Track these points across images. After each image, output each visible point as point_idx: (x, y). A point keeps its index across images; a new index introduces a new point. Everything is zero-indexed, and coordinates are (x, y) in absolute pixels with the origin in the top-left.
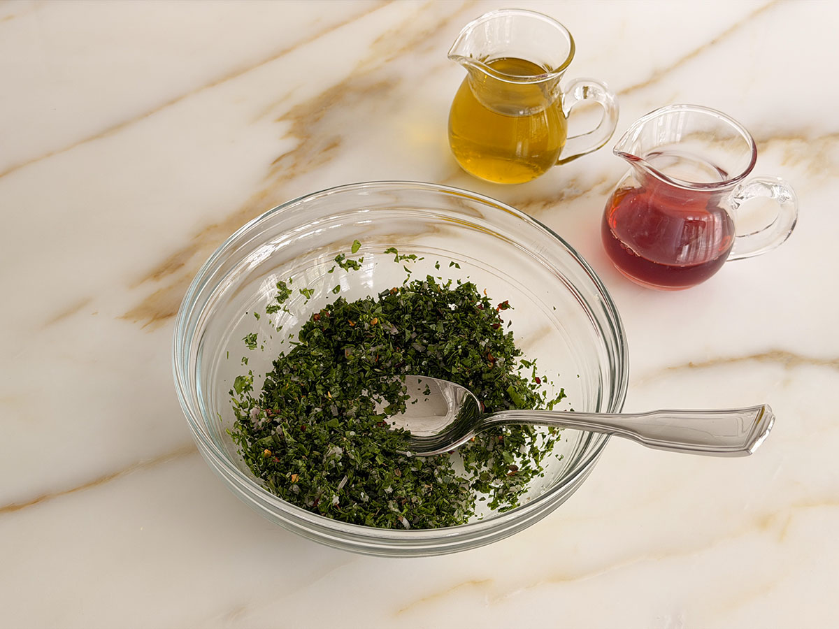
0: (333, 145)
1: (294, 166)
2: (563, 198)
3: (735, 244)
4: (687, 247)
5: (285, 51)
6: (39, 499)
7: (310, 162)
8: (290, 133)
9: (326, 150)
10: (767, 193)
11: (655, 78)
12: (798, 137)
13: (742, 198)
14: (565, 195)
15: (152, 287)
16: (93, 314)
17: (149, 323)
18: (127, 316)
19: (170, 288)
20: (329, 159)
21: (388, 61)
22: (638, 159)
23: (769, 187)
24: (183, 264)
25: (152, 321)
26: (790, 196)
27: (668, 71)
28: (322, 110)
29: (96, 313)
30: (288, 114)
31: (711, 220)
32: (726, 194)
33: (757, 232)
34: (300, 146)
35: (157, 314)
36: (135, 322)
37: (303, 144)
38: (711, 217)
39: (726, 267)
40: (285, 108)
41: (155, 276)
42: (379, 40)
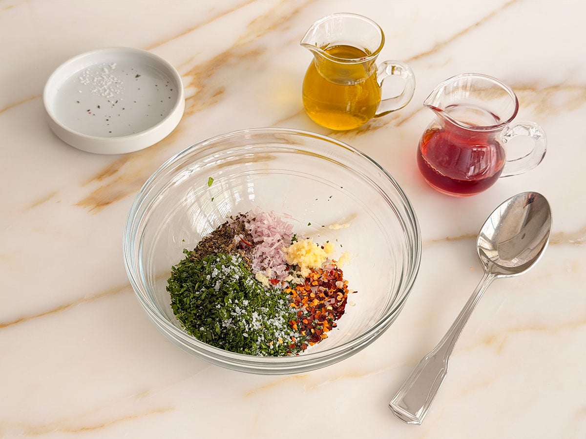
0: (220, 93)
1: (193, 106)
2: (370, 128)
3: (505, 166)
4: (473, 167)
5: (190, 30)
6: (19, 320)
7: (204, 103)
8: (191, 84)
9: (214, 96)
10: (526, 132)
11: (436, 49)
12: (529, 88)
13: (510, 136)
14: (372, 126)
15: (97, 185)
16: (58, 202)
17: (93, 209)
18: (79, 204)
19: (108, 186)
20: (216, 102)
21: (258, 36)
22: (440, 110)
23: (528, 129)
24: (117, 171)
25: (95, 207)
26: (541, 135)
27: (446, 43)
28: (213, 69)
29: (60, 201)
30: (191, 71)
31: (489, 150)
32: (498, 133)
33: (521, 158)
34: (198, 93)
35: (98, 203)
36: (85, 208)
37: (199, 92)
38: (489, 148)
39: (499, 181)
40: (189, 67)
41: (99, 178)
42: (253, 22)
